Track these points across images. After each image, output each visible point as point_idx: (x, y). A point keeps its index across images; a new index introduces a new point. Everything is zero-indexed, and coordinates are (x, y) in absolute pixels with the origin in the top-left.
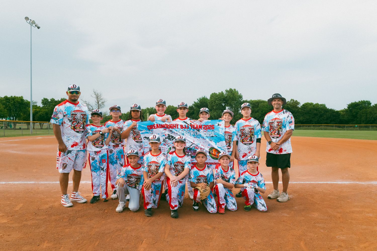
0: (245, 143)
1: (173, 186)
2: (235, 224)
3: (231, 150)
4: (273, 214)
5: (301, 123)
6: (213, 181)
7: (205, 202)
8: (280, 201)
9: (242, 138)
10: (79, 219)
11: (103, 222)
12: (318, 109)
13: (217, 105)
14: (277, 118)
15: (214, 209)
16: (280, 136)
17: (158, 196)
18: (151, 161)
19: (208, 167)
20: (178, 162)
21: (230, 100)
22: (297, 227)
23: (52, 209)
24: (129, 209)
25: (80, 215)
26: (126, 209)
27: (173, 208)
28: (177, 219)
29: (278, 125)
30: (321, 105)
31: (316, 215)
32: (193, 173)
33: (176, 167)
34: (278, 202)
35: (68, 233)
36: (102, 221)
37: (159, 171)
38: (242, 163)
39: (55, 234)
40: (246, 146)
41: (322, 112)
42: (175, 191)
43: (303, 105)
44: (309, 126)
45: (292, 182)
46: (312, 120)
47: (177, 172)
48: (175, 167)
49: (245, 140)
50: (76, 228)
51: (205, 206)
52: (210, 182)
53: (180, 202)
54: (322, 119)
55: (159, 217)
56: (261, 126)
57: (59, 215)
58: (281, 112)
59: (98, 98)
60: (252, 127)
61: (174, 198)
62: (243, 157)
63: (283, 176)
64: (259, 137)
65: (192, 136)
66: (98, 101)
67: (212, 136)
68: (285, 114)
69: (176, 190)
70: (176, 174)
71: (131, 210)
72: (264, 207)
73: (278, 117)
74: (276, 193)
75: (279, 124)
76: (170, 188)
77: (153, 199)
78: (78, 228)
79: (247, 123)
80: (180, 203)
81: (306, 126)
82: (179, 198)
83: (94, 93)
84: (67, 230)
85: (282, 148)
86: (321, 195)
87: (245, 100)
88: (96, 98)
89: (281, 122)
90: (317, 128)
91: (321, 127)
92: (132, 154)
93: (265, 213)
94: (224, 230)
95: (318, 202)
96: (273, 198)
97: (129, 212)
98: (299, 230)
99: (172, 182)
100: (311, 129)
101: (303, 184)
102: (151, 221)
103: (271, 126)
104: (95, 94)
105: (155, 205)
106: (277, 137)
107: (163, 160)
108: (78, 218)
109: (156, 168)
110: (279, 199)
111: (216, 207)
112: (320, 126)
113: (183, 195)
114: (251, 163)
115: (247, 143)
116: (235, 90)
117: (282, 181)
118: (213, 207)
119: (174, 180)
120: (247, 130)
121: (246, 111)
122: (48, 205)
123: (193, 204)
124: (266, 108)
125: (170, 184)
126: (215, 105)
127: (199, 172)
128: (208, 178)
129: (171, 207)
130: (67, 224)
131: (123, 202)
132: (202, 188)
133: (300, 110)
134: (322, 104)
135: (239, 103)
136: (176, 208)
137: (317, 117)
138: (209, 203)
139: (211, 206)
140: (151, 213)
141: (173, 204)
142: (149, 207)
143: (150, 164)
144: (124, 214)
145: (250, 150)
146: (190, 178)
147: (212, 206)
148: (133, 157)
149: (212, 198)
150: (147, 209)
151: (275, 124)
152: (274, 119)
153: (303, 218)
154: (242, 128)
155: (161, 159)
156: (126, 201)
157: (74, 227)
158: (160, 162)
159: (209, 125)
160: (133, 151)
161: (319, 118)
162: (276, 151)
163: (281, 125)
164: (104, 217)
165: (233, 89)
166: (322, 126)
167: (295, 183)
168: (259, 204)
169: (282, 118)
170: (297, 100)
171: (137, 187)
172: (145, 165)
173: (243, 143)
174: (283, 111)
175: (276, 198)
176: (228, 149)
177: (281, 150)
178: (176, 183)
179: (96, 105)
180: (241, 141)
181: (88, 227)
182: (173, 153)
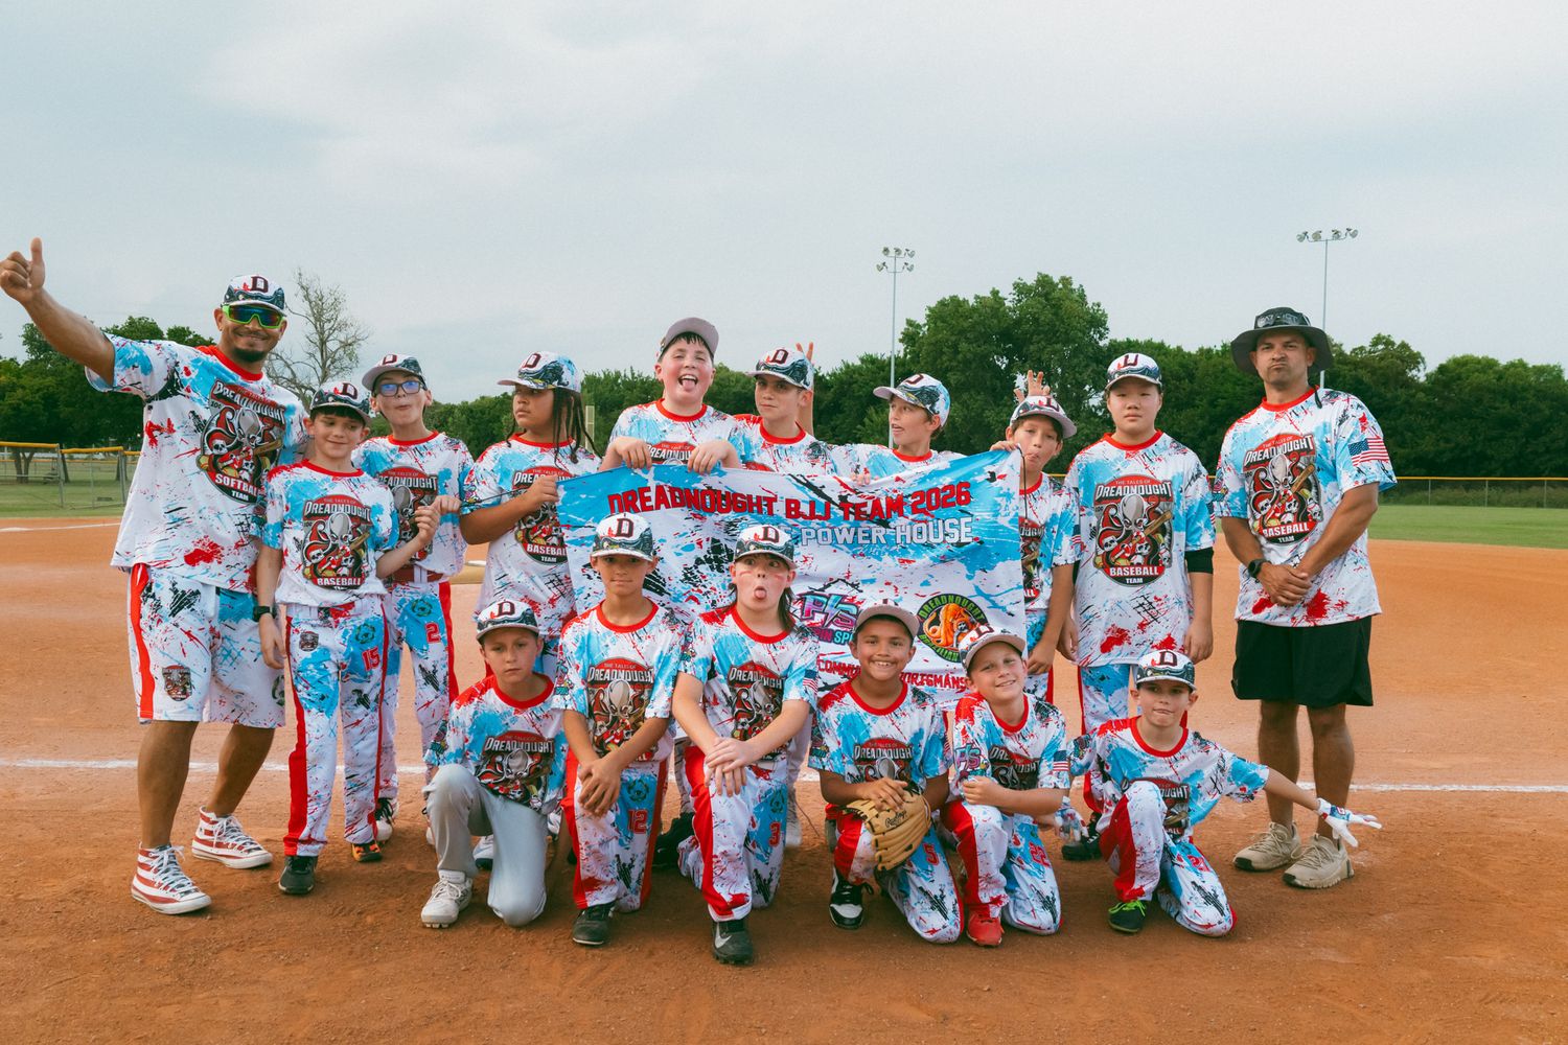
0: (1119, 572)
1: (720, 792)
2: (1055, 998)
3: (1040, 604)
4: (1263, 951)
5: (1423, 471)
6: (942, 772)
7: (899, 884)
8: (1299, 882)
9: (1106, 545)
10: (227, 957)
11: (355, 977)
12: (1524, 389)
13: (967, 363)
14: (1286, 436)
15: (946, 918)
16: (1313, 524)
17: (641, 842)
18: (606, 658)
19: (921, 698)
20: (752, 663)
21: (1035, 338)
22: (1391, 1022)
23: (88, 903)
24: (490, 911)
25: (233, 938)
26: (474, 907)
27: (725, 909)
28: (745, 971)
29: (1294, 470)
30: (1540, 371)
31: (1492, 957)
32: (836, 727)
33: (738, 689)
34: (1290, 890)
35: (171, 1027)
36: (351, 969)
37: (649, 713)
38: (1103, 678)
39: (108, 1032)
40: (1125, 592)
41: (1540, 411)
42: (733, 818)
43: (1442, 369)
44: (1468, 486)
45: (1368, 786)
46: (1489, 452)
47: (742, 720)
48: (732, 690)
49: (1123, 556)
50: (214, 1000)
51: (898, 903)
52: (924, 775)
53: (765, 876)
54: (1542, 449)
55: (651, 954)
56: (1209, 480)
57: (124, 933)
58: (1303, 404)
59: (320, 321)
60: (1163, 490)
61: (724, 853)
62: (1106, 647)
63: (1315, 749)
64: (1205, 542)
65: (843, 547)
66: (321, 333)
67: (956, 540)
68: (1327, 407)
69: (737, 810)
70: (736, 728)
71: (500, 915)
72: (1216, 906)
73: (1291, 430)
74: (1282, 841)
75: (1299, 464)
76: (705, 799)
77: (618, 856)
78: (224, 1003)
79: (1135, 466)
80: (761, 886)
81: (1454, 485)
82: (759, 857)
83: (302, 293)
84: (168, 1012)
85: (1322, 592)
86: (1525, 856)
87: (1121, 338)
88: (312, 319)
89: (1307, 451)
90: (1515, 495)
91: (1534, 492)
92: (504, 622)
93: (1218, 947)
94: (997, 1031)
95: (1509, 893)
96: (1263, 866)
97: (491, 926)
98: (1399, 1035)
99: (718, 769)
100: (1478, 502)
101: (1430, 799)
102: (606, 974)
103: (1259, 484)
104: (307, 297)
105: (628, 887)
106: (1299, 537)
107: (665, 651)
108: (219, 951)
109: (632, 693)
110: (1297, 876)
111: (954, 911)
112: (1530, 484)
113: (775, 843)
114: (1153, 687)
115: (1130, 577)
116: (1066, 281)
117: (1312, 778)
118: (941, 911)
119: (726, 756)
120: (1132, 502)
121: (1130, 404)
122: (63, 878)
123: (834, 890)
124: (1236, 384)
125: (706, 779)
126: (954, 364)
127: (869, 718)
128: (917, 753)
129: (715, 908)
130: (168, 980)
131: (461, 876)
132: (880, 809)
133: (1421, 395)
134: (1545, 364)
135: (1088, 357)
136: (739, 913)
137: (1516, 438)
138: (919, 885)
139: (930, 905)
140: (609, 928)
141: (725, 892)
142: (596, 899)
143: (598, 675)
144: (464, 935)
145: (1145, 614)
146: (818, 749)
147: (932, 902)
148: (509, 640)
149: (935, 862)
150: (584, 907)
151: (1280, 468)
152: (1267, 442)
153: (1425, 974)
154: (1108, 492)
155: (655, 643)
156: (474, 869)
157: (205, 994)
158: (653, 661)
159: (940, 487)
160: (507, 608)
161: (1527, 442)
162: (1293, 609)
163: (1309, 466)
164: (358, 948)
165: (1056, 280)
166: (1541, 484)
167: (1385, 787)
168: (1187, 893)
169: (1313, 430)
170: (1407, 341)
171: (534, 800)
172: (575, 678)
173: (1108, 573)
174: (1314, 395)
175: (1279, 870)
176: (1028, 600)
177: (1318, 606)
178: (738, 774)
179: (312, 355)
180: (1099, 560)
181: (276, 998)
182: (723, 618)
